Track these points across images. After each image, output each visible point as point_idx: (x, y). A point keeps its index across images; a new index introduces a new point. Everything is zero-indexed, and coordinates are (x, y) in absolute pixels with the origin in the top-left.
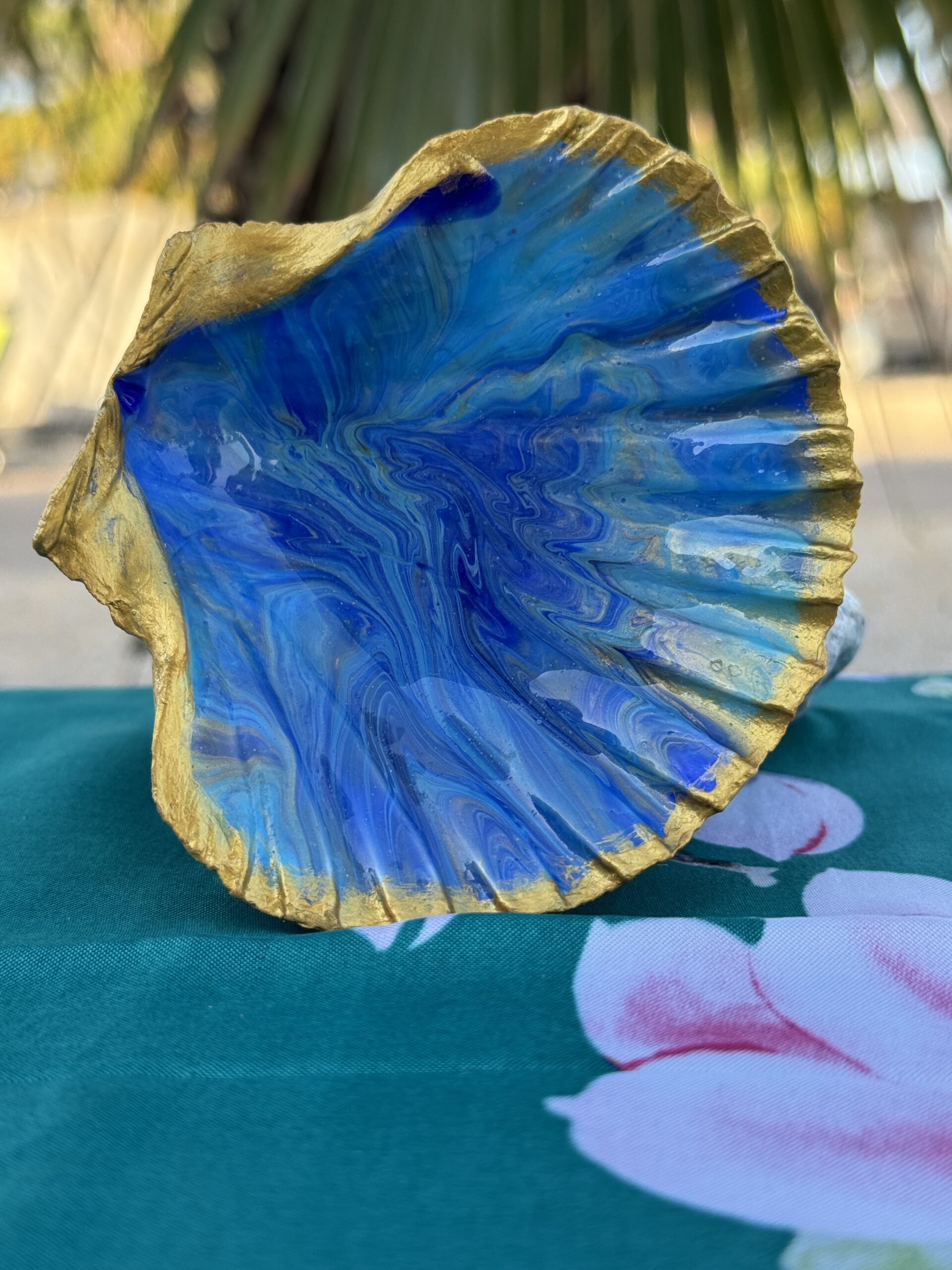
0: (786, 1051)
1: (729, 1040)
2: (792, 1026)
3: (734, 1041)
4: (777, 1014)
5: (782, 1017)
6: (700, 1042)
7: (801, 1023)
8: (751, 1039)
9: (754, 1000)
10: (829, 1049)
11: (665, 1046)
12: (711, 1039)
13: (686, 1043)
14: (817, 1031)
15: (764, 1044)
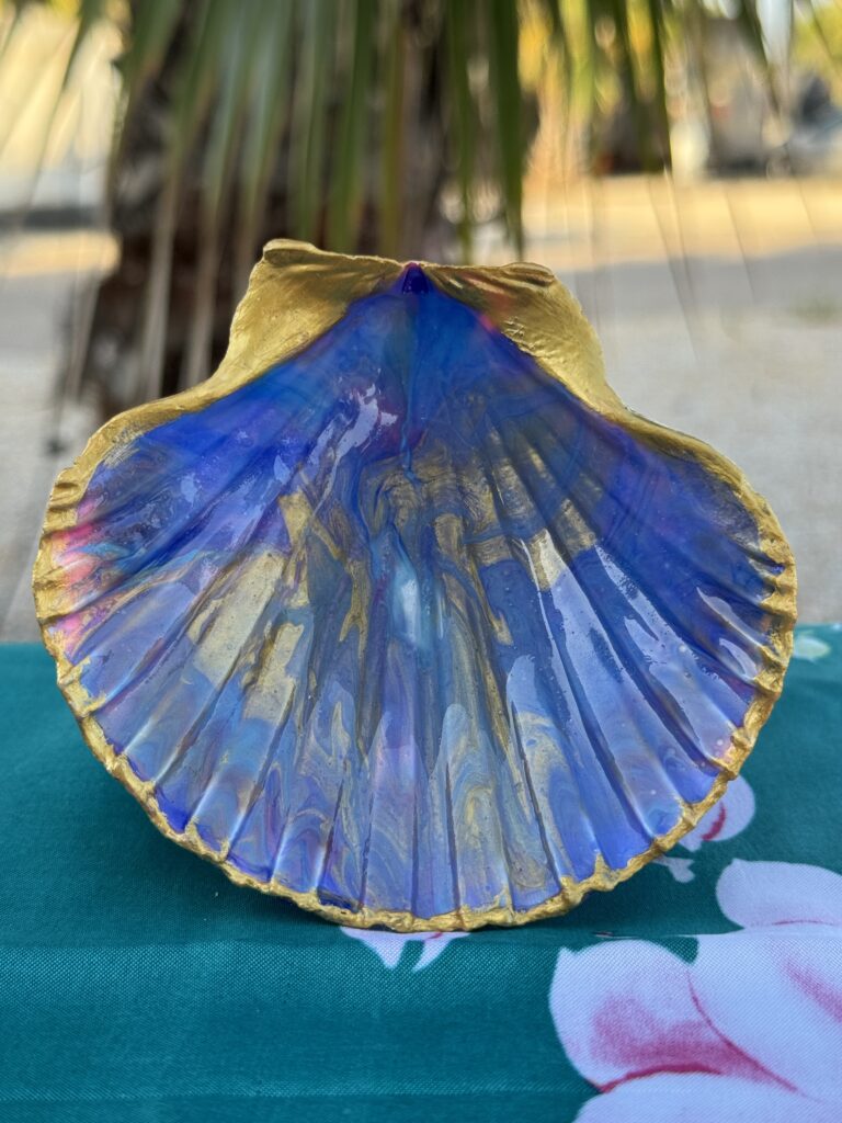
0: (729, 1073)
1: (683, 1062)
2: (730, 1044)
3: (686, 1062)
4: (717, 1032)
5: (719, 1035)
6: (660, 1064)
7: (736, 1041)
8: (700, 1059)
9: (695, 1017)
10: (762, 1069)
11: (633, 1068)
12: (669, 1060)
13: (649, 1065)
14: (750, 1051)
15: (712, 1065)
